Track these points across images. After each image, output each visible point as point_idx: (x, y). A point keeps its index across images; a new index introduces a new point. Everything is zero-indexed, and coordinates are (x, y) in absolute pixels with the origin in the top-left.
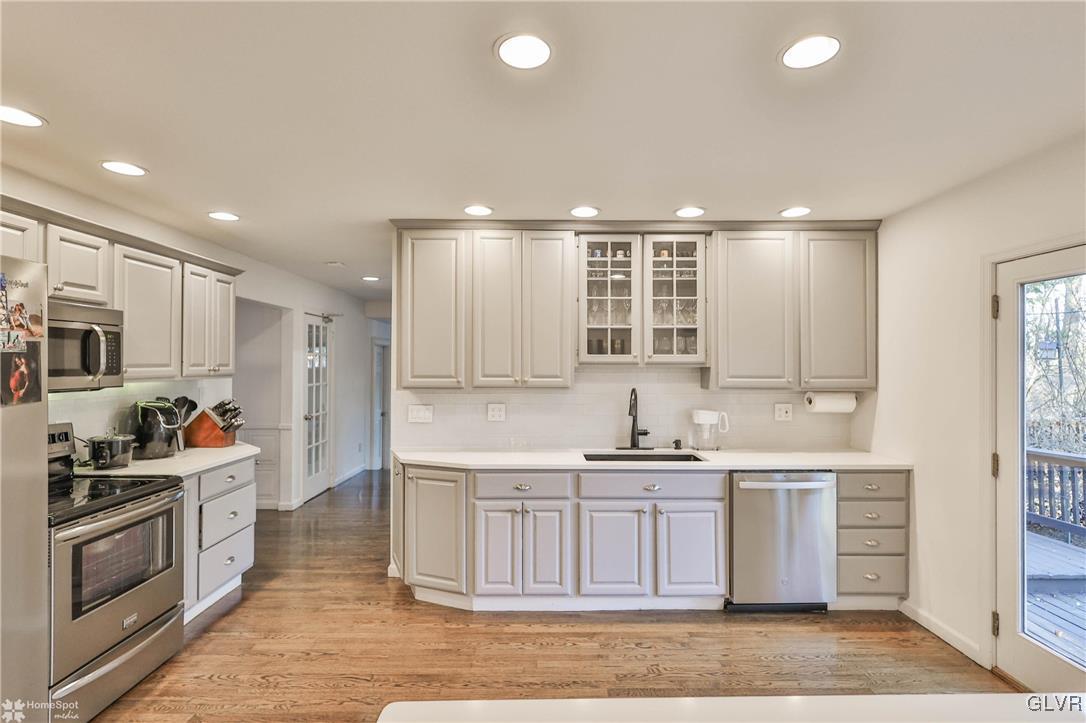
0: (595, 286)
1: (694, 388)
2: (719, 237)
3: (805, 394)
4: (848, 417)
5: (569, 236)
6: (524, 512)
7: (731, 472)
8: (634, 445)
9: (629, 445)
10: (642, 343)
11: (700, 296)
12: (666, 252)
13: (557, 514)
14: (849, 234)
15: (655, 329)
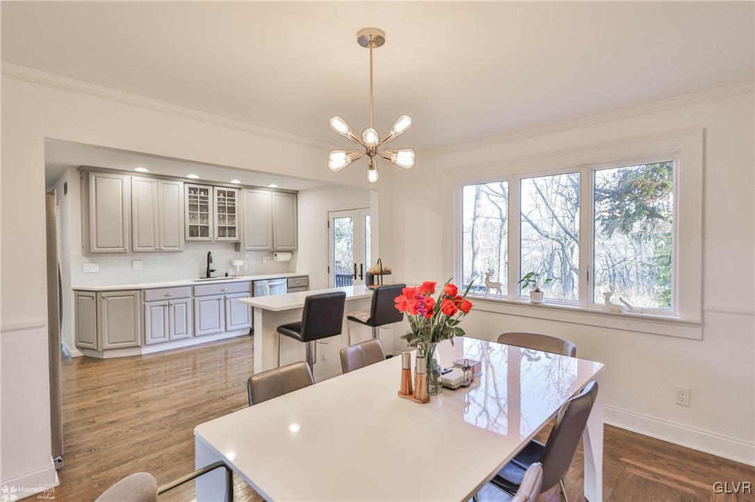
0: (193, 207)
1: (232, 252)
2: (245, 191)
3: (273, 252)
4: (287, 263)
5: (181, 184)
6: (169, 305)
7: (253, 281)
8: (208, 276)
9: (206, 277)
10: (213, 232)
11: (236, 214)
12: (222, 194)
13: (185, 305)
14: (288, 195)
15: (219, 227)
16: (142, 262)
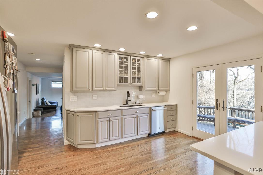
0: (121, 67)
1: (138, 90)
2: (145, 59)
3: (157, 91)
5: (116, 54)
6: (110, 121)
7: (151, 108)
8: (127, 103)
9: (126, 104)
10: (130, 80)
11: (141, 71)
12: (134, 61)
13: (118, 120)
14: (165, 61)
15: (133, 78)
16: (97, 96)
